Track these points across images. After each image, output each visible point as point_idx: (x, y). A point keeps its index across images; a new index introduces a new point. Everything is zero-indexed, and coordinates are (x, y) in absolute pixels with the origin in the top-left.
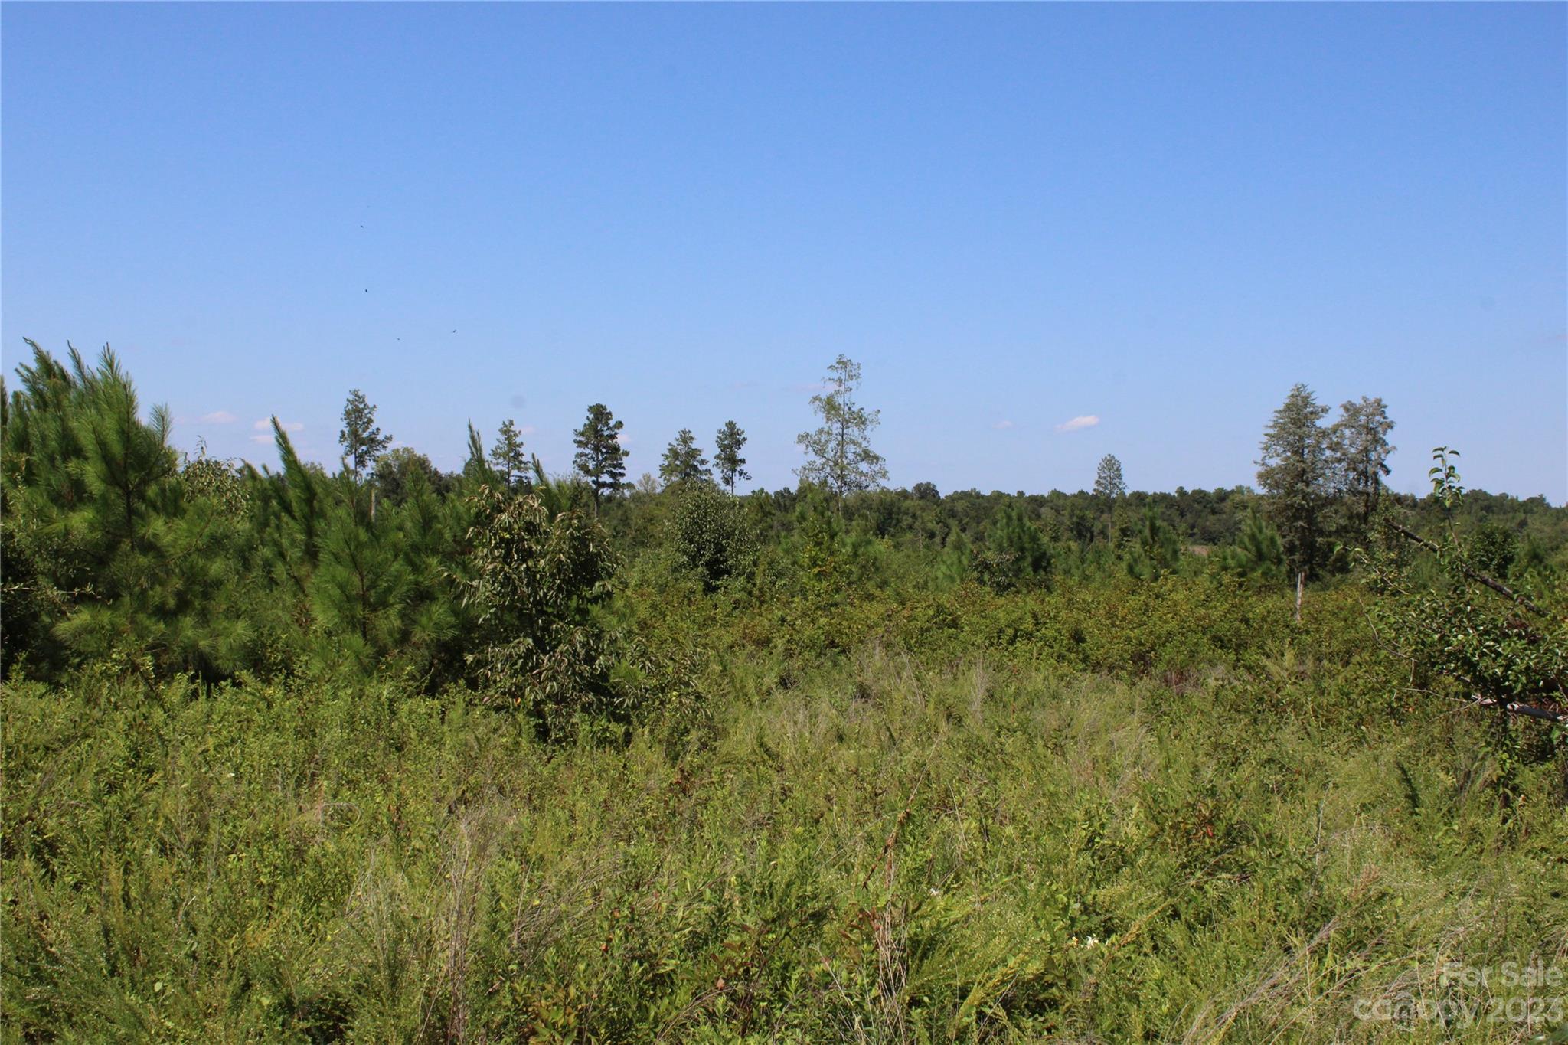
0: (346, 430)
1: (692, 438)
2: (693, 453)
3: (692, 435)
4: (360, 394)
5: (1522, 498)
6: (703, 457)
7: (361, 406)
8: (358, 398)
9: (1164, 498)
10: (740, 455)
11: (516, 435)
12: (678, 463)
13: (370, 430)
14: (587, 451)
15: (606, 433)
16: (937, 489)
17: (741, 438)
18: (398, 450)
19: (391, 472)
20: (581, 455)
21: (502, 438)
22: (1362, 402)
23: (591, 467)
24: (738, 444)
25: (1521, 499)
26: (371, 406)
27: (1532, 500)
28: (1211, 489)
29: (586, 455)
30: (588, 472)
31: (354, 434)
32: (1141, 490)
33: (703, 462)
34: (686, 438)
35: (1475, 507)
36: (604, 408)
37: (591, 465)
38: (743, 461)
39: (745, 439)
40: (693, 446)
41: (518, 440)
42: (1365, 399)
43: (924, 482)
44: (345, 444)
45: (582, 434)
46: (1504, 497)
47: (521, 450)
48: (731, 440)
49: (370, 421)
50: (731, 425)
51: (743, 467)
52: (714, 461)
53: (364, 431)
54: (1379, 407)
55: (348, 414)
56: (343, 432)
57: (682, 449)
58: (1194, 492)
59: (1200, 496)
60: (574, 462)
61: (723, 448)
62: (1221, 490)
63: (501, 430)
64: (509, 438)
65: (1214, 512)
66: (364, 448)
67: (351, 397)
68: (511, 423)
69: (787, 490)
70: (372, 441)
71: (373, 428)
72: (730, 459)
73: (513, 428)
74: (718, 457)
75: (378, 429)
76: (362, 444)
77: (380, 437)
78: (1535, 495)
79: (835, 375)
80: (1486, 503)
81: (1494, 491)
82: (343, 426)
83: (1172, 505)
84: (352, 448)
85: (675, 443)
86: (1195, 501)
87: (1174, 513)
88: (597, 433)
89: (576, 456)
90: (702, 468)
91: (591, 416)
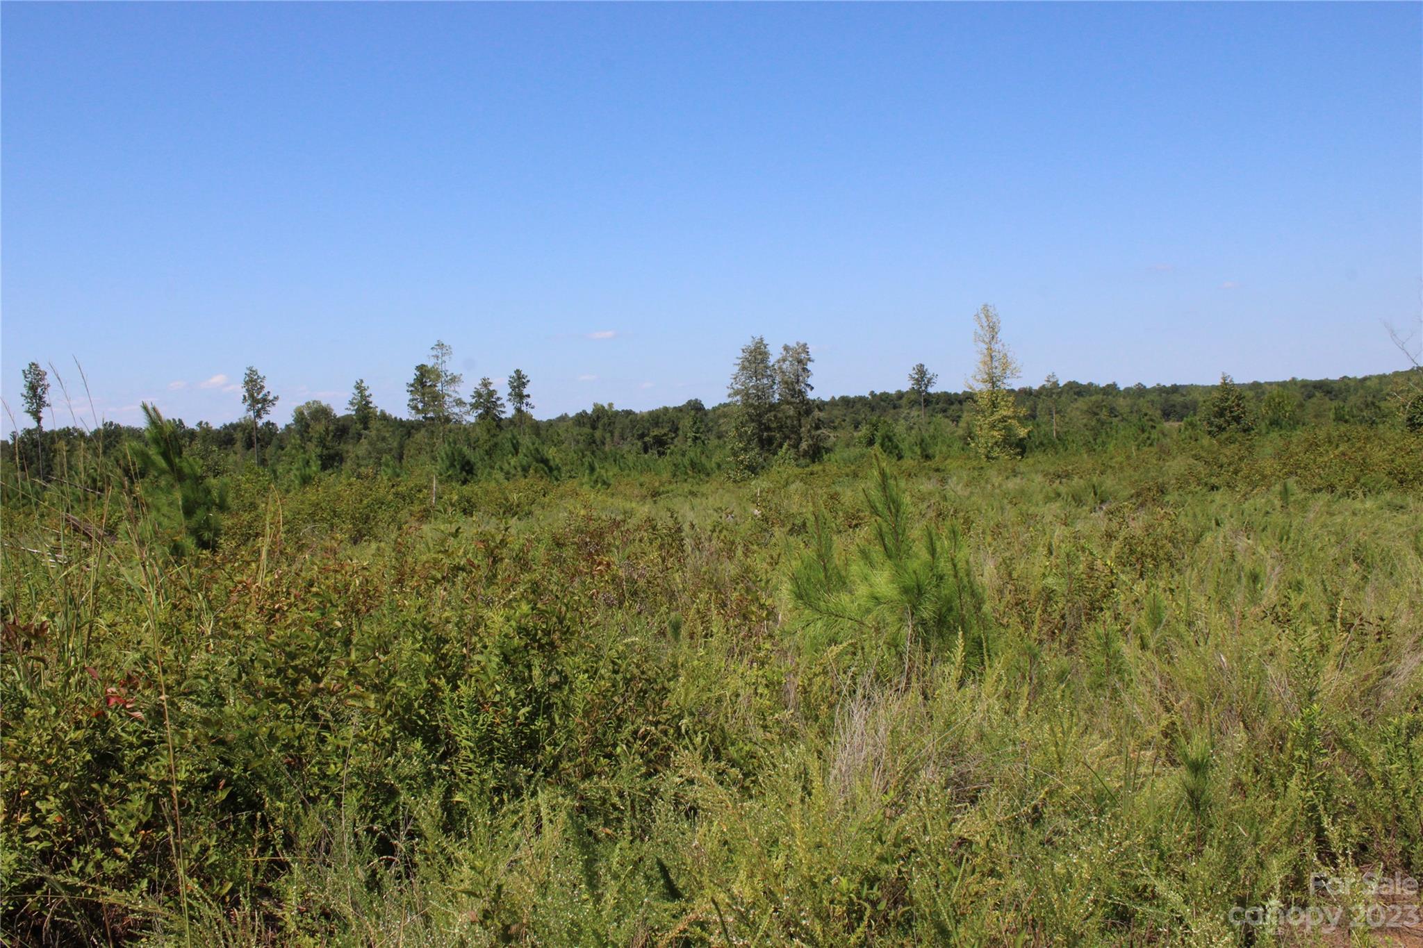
0: (246, 394)
1: (490, 383)
2: (491, 393)
3: (490, 381)
4: (254, 369)
5: (1103, 384)
6: (498, 395)
7: (256, 377)
8: (252, 372)
9: (861, 399)
10: (525, 392)
11: (365, 390)
12: (482, 400)
13: (263, 393)
14: (417, 397)
15: (428, 384)
17: (525, 381)
18: (309, 402)
20: (413, 400)
21: (358, 394)
23: (420, 408)
24: (524, 384)
26: (262, 377)
27: (1108, 386)
28: (892, 391)
29: (416, 400)
30: (418, 411)
31: (252, 396)
32: (845, 394)
33: (498, 399)
34: (486, 384)
35: (1071, 393)
37: (420, 406)
38: (528, 396)
39: (528, 381)
40: (491, 388)
41: (367, 393)
42: (798, 343)
44: (247, 404)
45: (412, 385)
46: (1091, 384)
47: (371, 399)
48: (519, 384)
49: (262, 387)
50: (518, 372)
51: (529, 400)
52: (508, 397)
53: (258, 394)
55: (247, 383)
56: (244, 396)
57: (484, 391)
58: (882, 394)
59: (885, 397)
60: (408, 405)
61: (513, 388)
62: (899, 391)
63: (355, 387)
64: (361, 392)
66: (260, 406)
67: (248, 372)
68: (362, 381)
70: (264, 400)
71: (265, 391)
72: (519, 395)
73: (363, 385)
74: (510, 394)
75: (269, 392)
76: (258, 403)
77: (270, 398)
78: (1110, 382)
79: (434, 353)
81: (1084, 381)
82: (244, 391)
84: (252, 406)
85: (479, 387)
86: (882, 400)
87: (867, 410)
88: (423, 385)
89: (409, 400)
90: (499, 403)
91: (418, 373)
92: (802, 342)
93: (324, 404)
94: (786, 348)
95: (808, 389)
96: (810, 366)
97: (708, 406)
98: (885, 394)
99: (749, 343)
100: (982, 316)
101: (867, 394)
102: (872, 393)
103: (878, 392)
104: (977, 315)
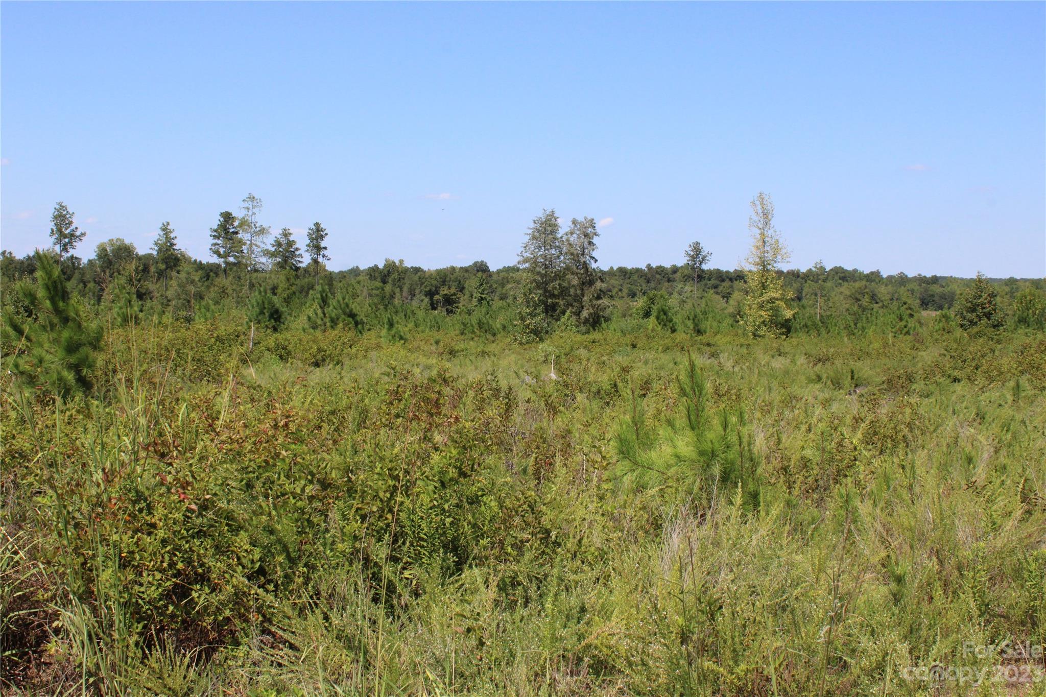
0: (55, 228)
1: (290, 234)
2: (290, 244)
3: (290, 231)
4: (63, 204)
5: (867, 272)
6: (297, 245)
7: (65, 213)
8: (62, 207)
9: (638, 271)
10: (323, 244)
11: (171, 232)
12: (281, 249)
13: (71, 228)
14: (219, 242)
15: (231, 230)
16: (488, 265)
17: (323, 234)
18: (113, 240)
19: (106, 255)
20: (215, 244)
21: (162, 233)
22: (583, 220)
23: (222, 253)
24: (322, 237)
25: (865, 273)
26: (71, 213)
27: (872, 273)
28: (667, 265)
29: (218, 244)
30: (219, 255)
31: (60, 231)
32: (623, 266)
33: (297, 249)
34: (286, 234)
35: (837, 278)
36: (230, 214)
37: (222, 251)
38: (325, 248)
39: (326, 234)
40: (291, 239)
41: (172, 235)
43: (479, 260)
44: (54, 237)
45: (216, 231)
46: (855, 271)
47: (175, 242)
48: (317, 235)
49: (71, 223)
50: (317, 225)
51: (326, 252)
52: (306, 248)
53: (66, 229)
55: (55, 218)
56: (52, 230)
57: (283, 241)
58: (658, 268)
59: (660, 270)
60: (210, 249)
61: (312, 239)
62: (674, 266)
63: (161, 228)
64: (166, 234)
65: (669, 281)
66: (67, 240)
67: (58, 207)
68: (168, 224)
70: (72, 235)
71: (73, 227)
72: (316, 246)
73: (169, 227)
74: (308, 245)
75: (76, 228)
76: (65, 238)
77: (78, 233)
78: (874, 270)
80: (843, 275)
81: (849, 267)
82: (52, 225)
83: (641, 276)
84: (59, 241)
85: (279, 237)
86: (657, 273)
87: (642, 281)
88: (226, 230)
89: (212, 245)
90: (297, 253)
91: (222, 219)
92: (589, 218)
93: (127, 241)
94: (574, 222)
95: (592, 261)
96: (595, 240)
97: (493, 268)
98: (660, 267)
99: (540, 215)
100: (758, 203)
101: (643, 266)
102: (649, 266)
103: (654, 265)
104: (754, 203)
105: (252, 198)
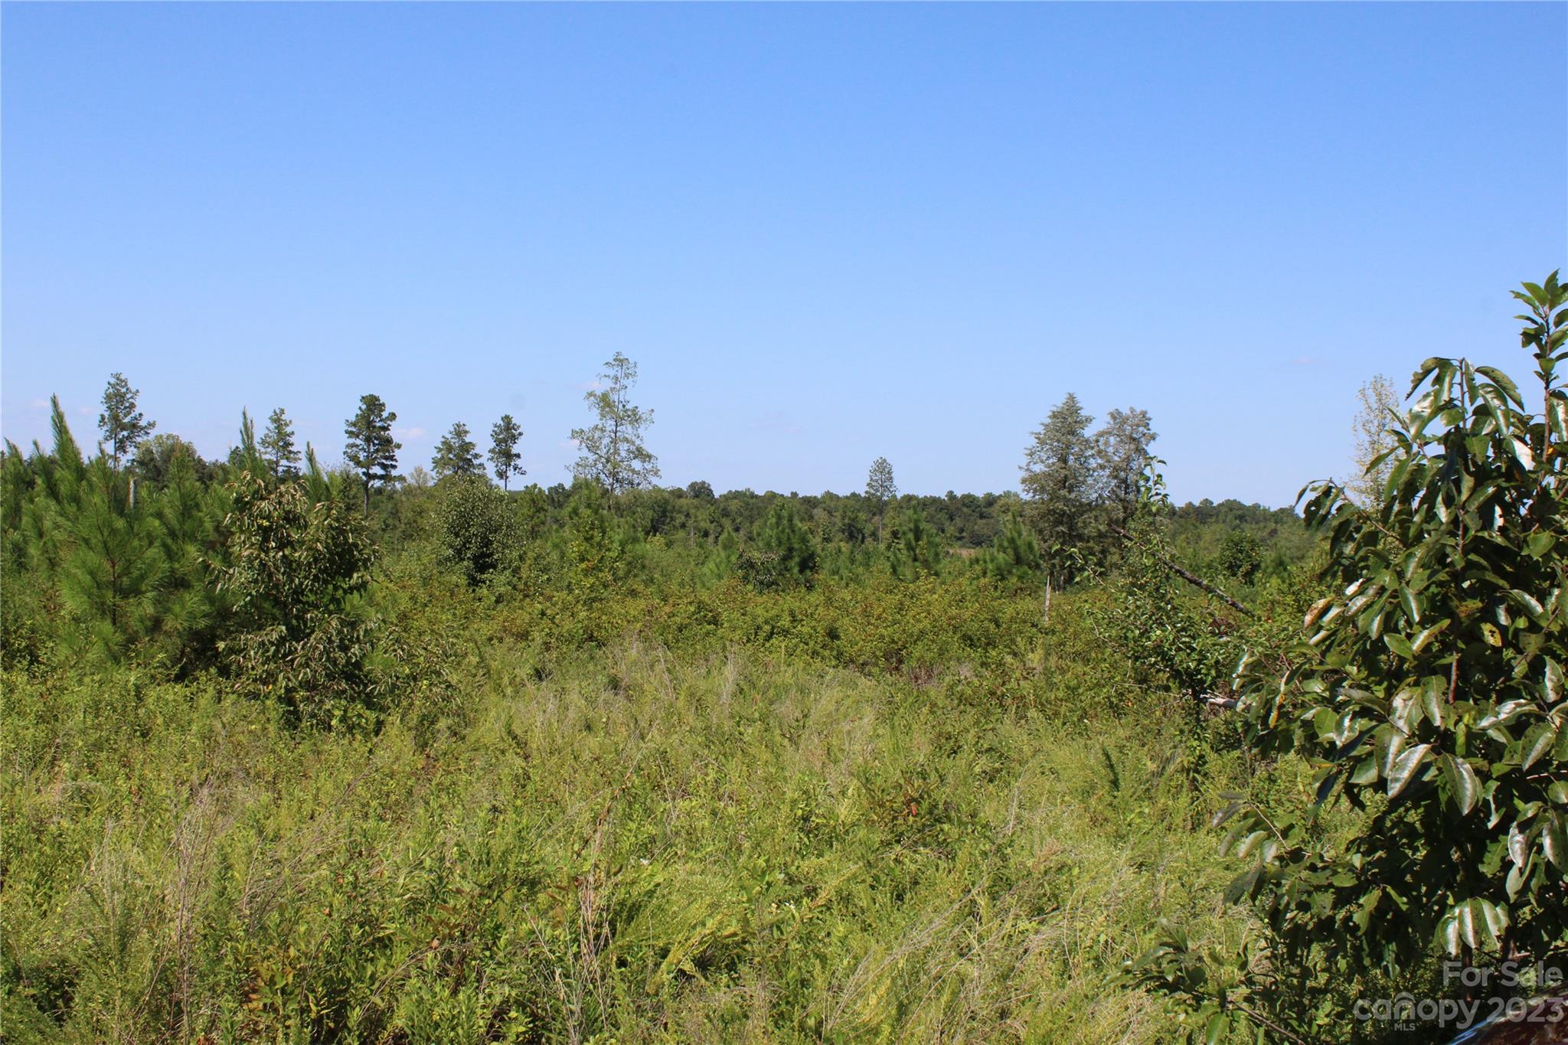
0: (106, 414)
1: (466, 432)
2: (466, 447)
3: (467, 428)
4: (123, 377)
6: (476, 451)
7: (123, 390)
8: (120, 381)
9: (935, 501)
10: (515, 450)
11: (287, 425)
12: (451, 456)
13: (133, 415)
14: (358, 442)
15: (378, 424)
16: (712, 488)
17: (516, 433)
18: (161, 436)
19: (152, 459)
20: (353, 445)
21: (272, 426)
22: (1129, 413)
23: (361, 459)
24: (514, 438)
25: (1272, 510)
26: (133, 390)
27: (1282, 510)
28: (980, 493)
29: (357, 446)
30: (358, 463)
31: (115, 418)
33: (476, 456)
34: (460, 431)
35: (1230, 516)
36: (377, 399)
37: (362, 456)
38: (518, 456)
39: (520, 434)
40: (468, 439)
41: (288, 430)
42: (1132, 410)
43: (699, 481)
44: (105, 428)
45: (354, 425)
46: (1256, 507)
47: (292, 440)
48: (507, 434)
49: (132, 406)
50: (507, 419)
51: (518, 462)
52: (490, 455)
53: (126, 416)
54: (1144, 419)
55: (108, 398)
56: (103, 416)
57: (455, 443)
58: (964, 497)
59: (969, 501)
60: (345, 453)
61: (499, 442)
62: (990, 495)
63: (271, 418)
64: (279, 427)
65: (982, 516)
66: (125, 433)
67: (113, 381)
68: (282, 411)
69: (561, 486)
70: (134, 426)
71: (135, 413)
72: (506, 455)
73: (283, 417)
74: (492, 451)
75: (141, 415)
76: (123, 429)
77: (143, 423)
79: (612, 372)
80: (1240, 512)
81: (1248, 502)
82: (103, 409)
83: (941, 510)
84: (112, 434)
85: (449, 436)
86: (964, 505)
87: (942, 516)
88: (370, 425)
89: (347, 446)
90: (476, 462)
91: (364, 407)
92: (1138, 410)
94: (1115, 416)
98: (969, 496)
101: (943, 495)
102: (951, 495)
103: (959, 494)
105: (620, 361)
